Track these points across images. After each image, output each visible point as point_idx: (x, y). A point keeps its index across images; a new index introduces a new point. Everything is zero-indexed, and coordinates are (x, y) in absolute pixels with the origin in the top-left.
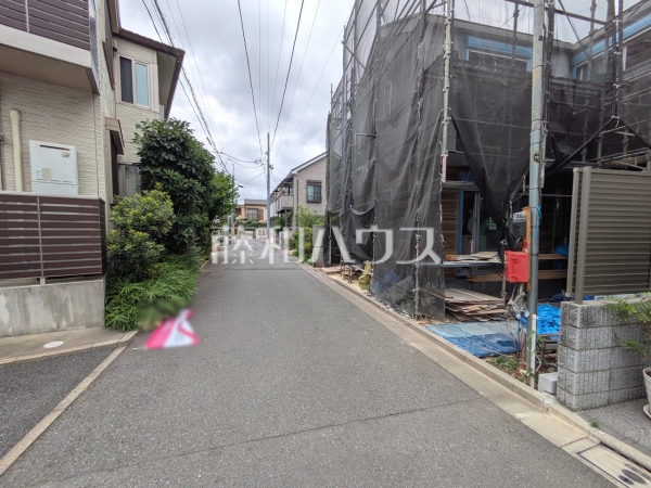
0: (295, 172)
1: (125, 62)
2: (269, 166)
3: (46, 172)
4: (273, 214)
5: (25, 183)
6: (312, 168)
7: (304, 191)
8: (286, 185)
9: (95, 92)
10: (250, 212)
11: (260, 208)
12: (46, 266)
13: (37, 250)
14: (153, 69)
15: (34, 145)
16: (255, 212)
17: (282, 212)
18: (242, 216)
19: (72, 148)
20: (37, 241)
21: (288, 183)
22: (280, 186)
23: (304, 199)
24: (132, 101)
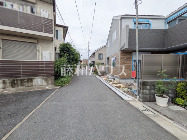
0: (95, 51)
1: (57, 31)
2: (89, 50)
3: (45, 56)
4: (90, 63)
5: (42, 59)
6: (100, 50)
7: (98, 56)
8: (93, 55)
9: (53, 41)
10: (84, 62)
11: (87, 61)
12: (46, 74)
13: (44, 71)
14: (62, 31)
15: (43, 52)
16: (86, 62)
17: (92, 62)
18: (82, 63)
19: (49, 52)
20: (44, 69)
21: (94, 54)
22: (92, 55)
23: (98, 59)
24: (58, 39)
